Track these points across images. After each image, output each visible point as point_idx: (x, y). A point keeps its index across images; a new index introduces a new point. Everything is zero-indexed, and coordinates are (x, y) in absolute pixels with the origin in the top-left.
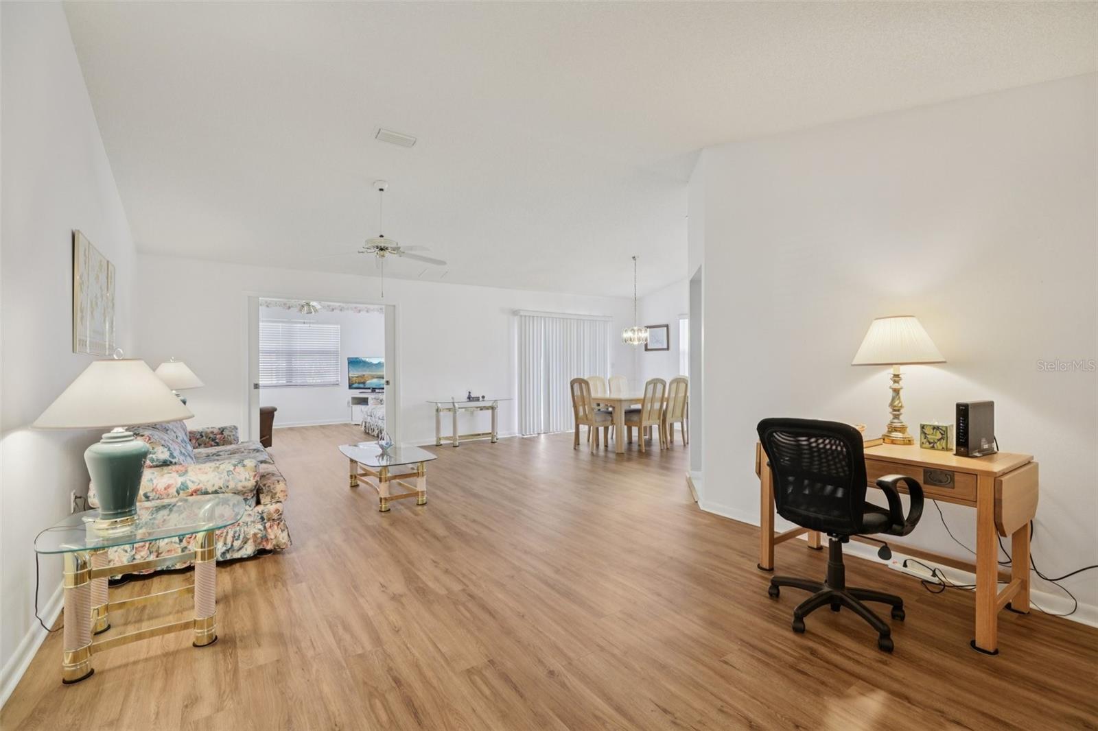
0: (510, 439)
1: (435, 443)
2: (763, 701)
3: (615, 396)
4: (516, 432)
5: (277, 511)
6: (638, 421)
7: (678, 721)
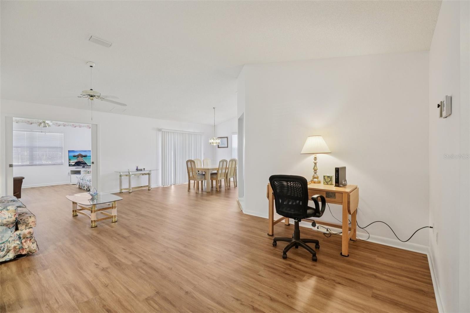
0: (158, 188)
1: (119, 192)
2: (274, 288)
3: (205, 167)
4: (160, 185)
5: (30, 233)
6: (216, 177)
7: (243, 303)
